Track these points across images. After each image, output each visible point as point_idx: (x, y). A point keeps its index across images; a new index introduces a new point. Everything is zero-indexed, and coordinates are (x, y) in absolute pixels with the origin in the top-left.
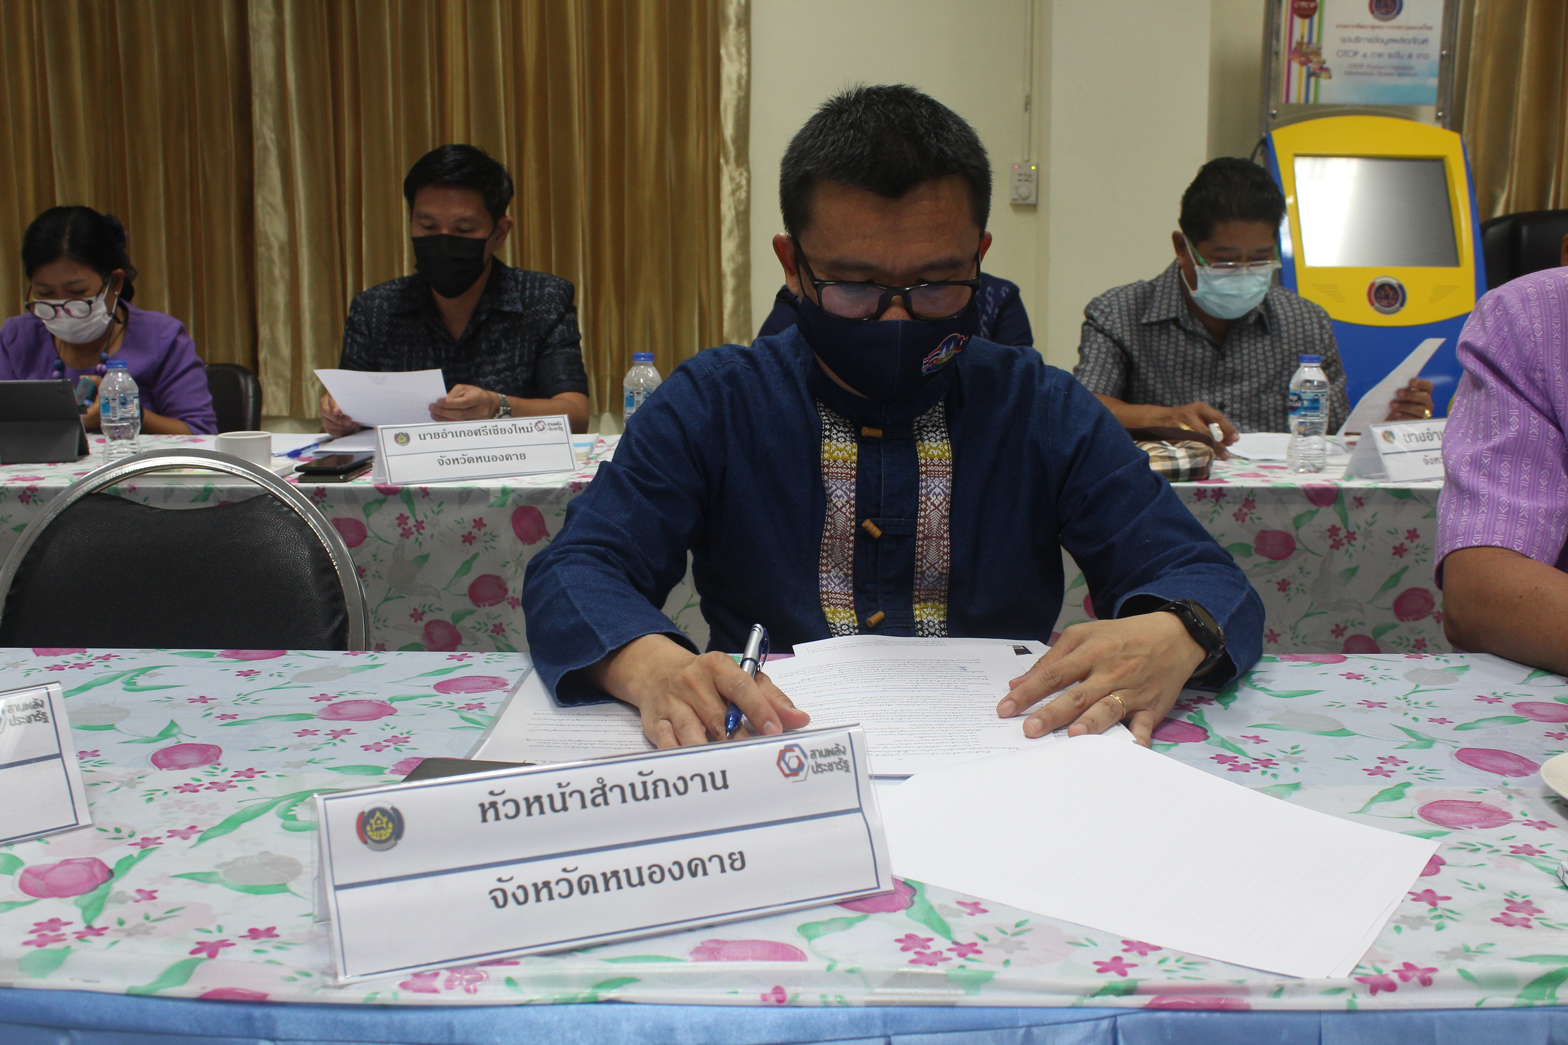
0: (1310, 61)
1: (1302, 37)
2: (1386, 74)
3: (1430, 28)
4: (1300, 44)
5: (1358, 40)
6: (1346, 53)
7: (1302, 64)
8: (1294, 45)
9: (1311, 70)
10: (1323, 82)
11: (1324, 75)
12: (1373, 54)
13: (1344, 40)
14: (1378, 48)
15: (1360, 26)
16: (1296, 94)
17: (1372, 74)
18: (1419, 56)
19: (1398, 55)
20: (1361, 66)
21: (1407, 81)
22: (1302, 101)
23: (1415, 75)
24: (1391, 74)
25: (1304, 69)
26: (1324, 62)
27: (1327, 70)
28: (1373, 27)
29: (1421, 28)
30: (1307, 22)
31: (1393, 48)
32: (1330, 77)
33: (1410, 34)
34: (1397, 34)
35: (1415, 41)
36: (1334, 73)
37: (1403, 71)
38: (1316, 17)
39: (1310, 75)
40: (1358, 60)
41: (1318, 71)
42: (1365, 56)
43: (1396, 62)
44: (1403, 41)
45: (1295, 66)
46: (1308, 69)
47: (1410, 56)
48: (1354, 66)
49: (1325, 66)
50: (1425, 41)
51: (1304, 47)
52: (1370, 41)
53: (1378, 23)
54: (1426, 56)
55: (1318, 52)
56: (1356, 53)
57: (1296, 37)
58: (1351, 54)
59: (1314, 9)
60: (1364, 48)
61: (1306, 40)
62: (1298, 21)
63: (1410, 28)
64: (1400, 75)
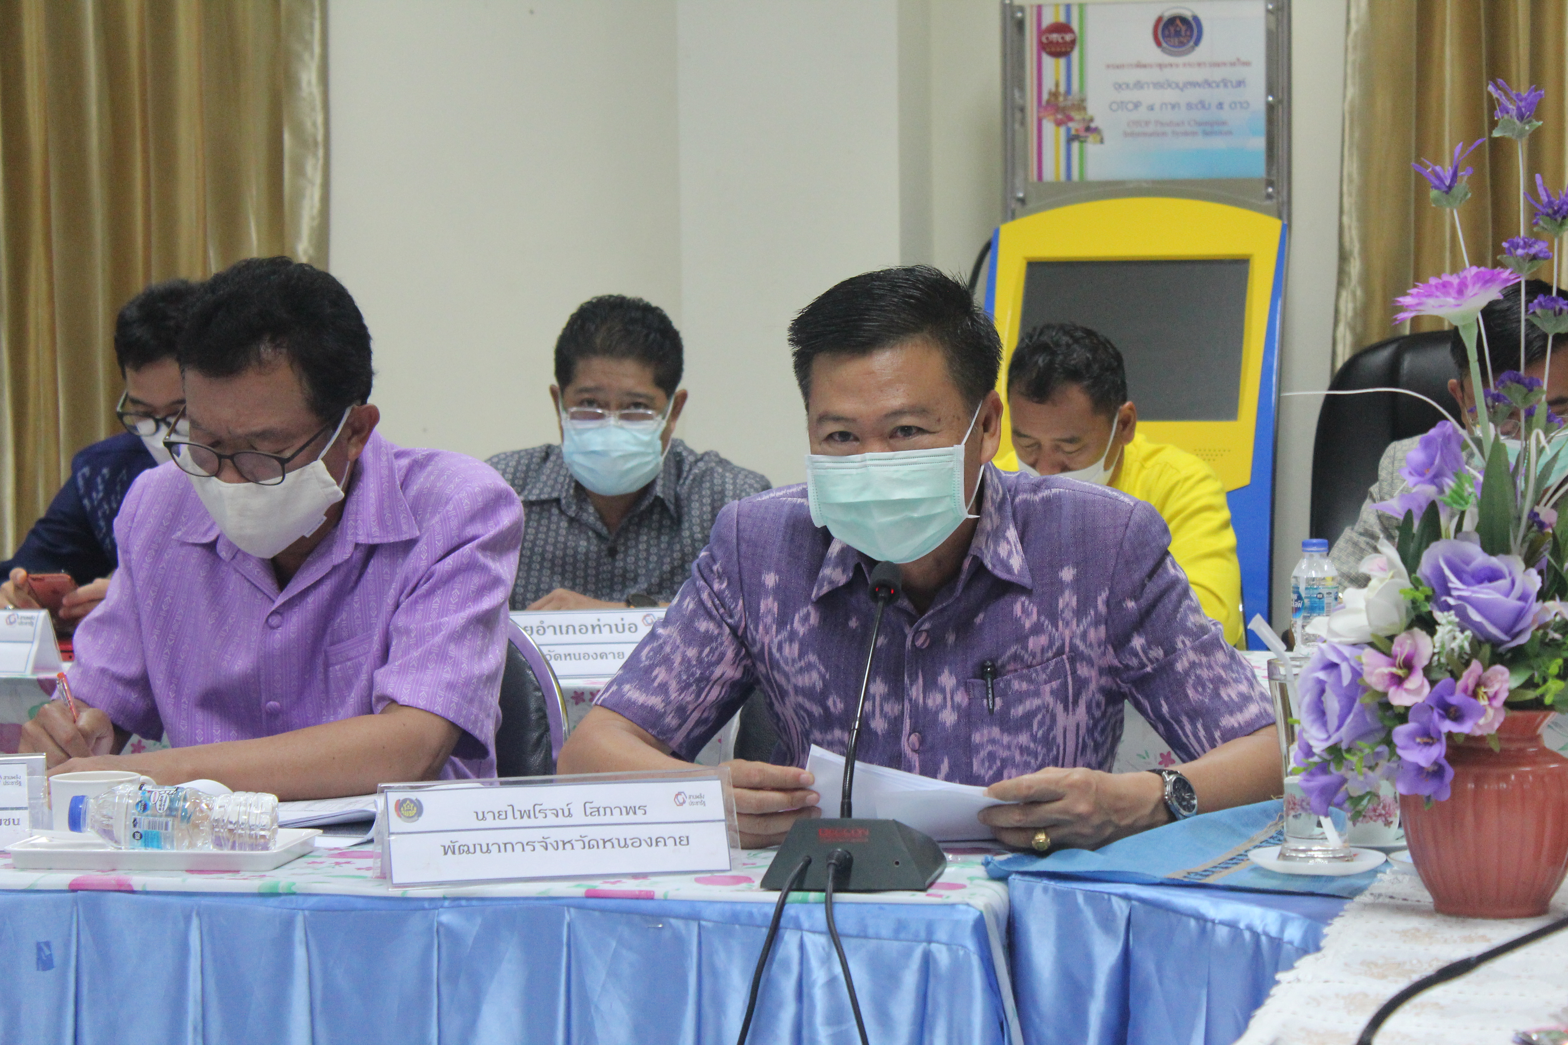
0: (1070, 119)
1: (1057, 85)
2: (1186, 134)
3: (1247, 64)
4: (1055, 95)
5: (1139, 85)
6: (1122, 105)
7: (1059, 123)
8: (1045, 96)
9: (1073, 132)
10: (1092, 147)
11: (1091, 138)
12: (1164, 105)
13: (1118, 86)
14: (1170, 95)
15: (1140, 65)
16: (1053, 170)
17: (1164, 134)
18: (1233, 105)
19: (1202, 105)
20: (1147, 123)
21: (1219, 143)
22: (1062, 177)
23: (1230, 133)
24: (1194, 134)
25: (1062, 130)
26: (1092, 120)
27: (1096, 130)
28: (1161, 66)
29: (1233, 64)
30: (1062, 61)
31: (1193, 95)
32: (1102, 141)
33: (1217, 74)
34: (1198, 75)
35: (1225, 83)
36: (1106, 134)
37: (1211, 128)
38: (1075, 55)
39: (1071, 139)
40: (1142, 114)
41: (1082, 134)
42: (1151, 108)
43: (1199, 115)
44: (1208, 84)
45: (1049, 126)
46: (1068, 130)
47: (1220, 106)
48: (1137, 123)
49: (1093, 125)
50: (1240, 83)
51: (1061, 99)
52: (1158, 85)
53: (1167, 59)
54: (1244, 105)
55: (1081, 106)
56: (1137, 105)
57: (1048, 85)
58: (1130, 106)
59: (1073, 42)
60: (1149, 96)
61: (1062, 89)
62: (1047, 60)
63: (1217, 65)
64: (1206, 134)
